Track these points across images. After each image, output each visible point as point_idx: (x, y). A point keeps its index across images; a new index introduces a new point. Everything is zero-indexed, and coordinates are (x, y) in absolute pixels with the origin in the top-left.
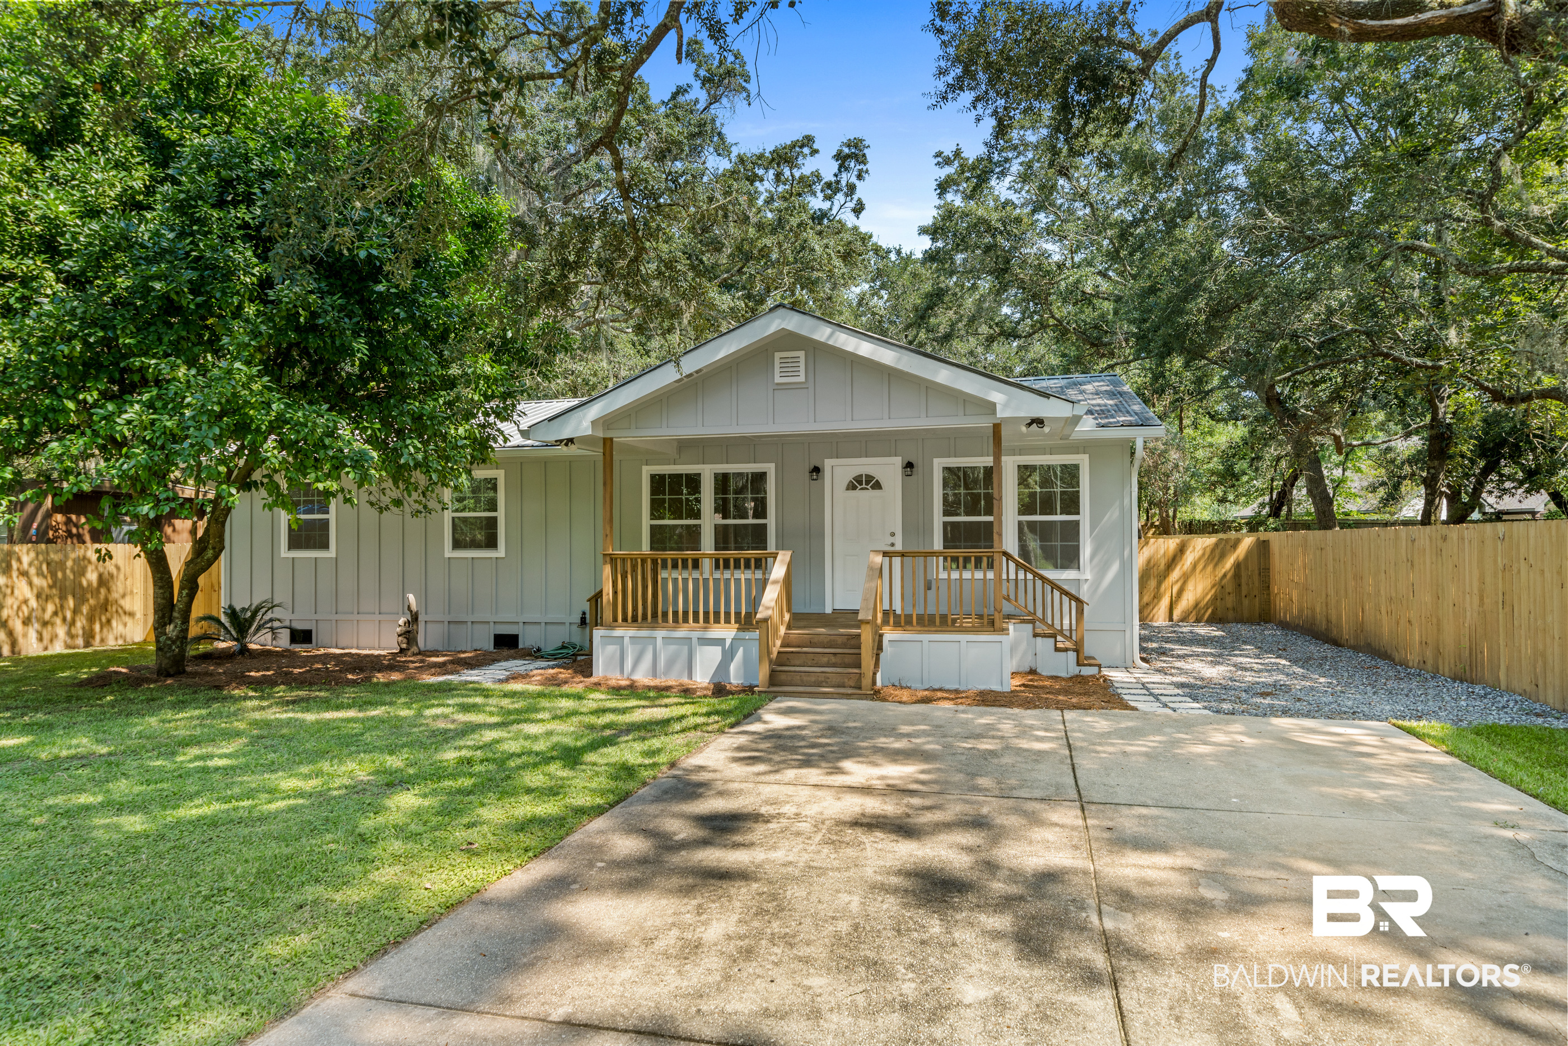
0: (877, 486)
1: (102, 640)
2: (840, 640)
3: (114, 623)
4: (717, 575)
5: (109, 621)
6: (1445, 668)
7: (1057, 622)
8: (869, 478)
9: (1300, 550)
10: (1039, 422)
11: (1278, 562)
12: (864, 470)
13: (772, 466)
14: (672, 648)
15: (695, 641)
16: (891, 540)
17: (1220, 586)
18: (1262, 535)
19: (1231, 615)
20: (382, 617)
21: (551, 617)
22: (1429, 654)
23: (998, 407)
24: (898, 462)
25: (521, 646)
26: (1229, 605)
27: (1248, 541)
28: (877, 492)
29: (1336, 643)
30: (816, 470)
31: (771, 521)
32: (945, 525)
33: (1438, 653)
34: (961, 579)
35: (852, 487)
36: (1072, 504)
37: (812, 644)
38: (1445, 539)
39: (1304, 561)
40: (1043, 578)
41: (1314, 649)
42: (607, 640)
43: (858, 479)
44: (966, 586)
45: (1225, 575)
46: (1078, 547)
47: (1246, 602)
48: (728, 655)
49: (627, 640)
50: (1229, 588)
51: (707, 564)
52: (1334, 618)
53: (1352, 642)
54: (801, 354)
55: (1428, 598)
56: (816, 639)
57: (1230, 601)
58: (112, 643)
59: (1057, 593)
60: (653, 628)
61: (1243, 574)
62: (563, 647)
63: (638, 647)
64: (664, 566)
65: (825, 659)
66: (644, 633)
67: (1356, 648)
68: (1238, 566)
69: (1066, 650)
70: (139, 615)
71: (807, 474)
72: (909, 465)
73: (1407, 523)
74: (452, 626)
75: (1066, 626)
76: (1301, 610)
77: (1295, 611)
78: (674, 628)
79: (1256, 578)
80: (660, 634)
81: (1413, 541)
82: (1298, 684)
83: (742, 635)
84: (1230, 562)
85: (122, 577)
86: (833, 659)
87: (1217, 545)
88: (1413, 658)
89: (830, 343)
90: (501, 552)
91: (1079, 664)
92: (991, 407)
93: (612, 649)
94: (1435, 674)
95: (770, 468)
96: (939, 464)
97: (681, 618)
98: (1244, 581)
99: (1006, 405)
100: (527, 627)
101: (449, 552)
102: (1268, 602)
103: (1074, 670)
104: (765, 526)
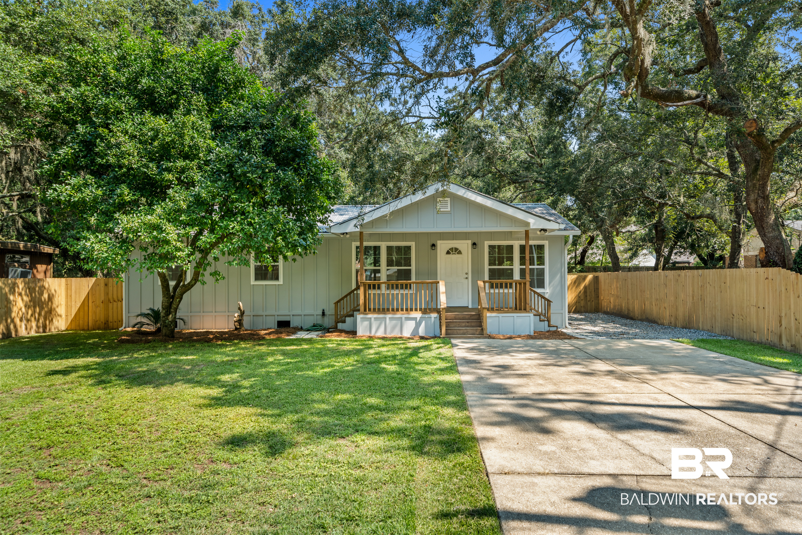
0: (460, 253)
1: (50, 330)
2: (467, 317)
3: (54, 320)
4: (388, 292)
5: (52, 320)
6: (679, 324)
7: (540, 310)
8: (456, 249)
9: (615, 280)
10: (545, 230)
11: (603, 286)
12: (454, 246)
13: (414, 243)
14: (394, 322)
15: (403, 319)
16: (466, 276)
17: (578, 296)
18: (597, 274)
19: (583, 309)
20: (216, 314)
21: (307, 312)
22: (673, 320)
23: (531, 224)
24: (470, 242)
25: (291, 326)
26: (582, 305)
27: (590, 276)
28: (459, 255)
29: (632, 319)
30: (433, 245)
31: (413, 268)
32: (490, 269)
33: (676, 318)
34: (499, 293)
35: (448, 253)
36: (541, 260)
37: (455, 319)
38: (679, 275)
39: (617, 285)
40: (535, 292)
41: (624, 321)
42: (363, 319)
43: (452, 249)
44: (501, 295)
45: (580, 292)
46: (544, 279)
47: (589, 303)
48: (418, 325)
49: (373, 319)
50: (582, 298)
51: (383, 286)
52: (631, 309)
53: (640, 318)
54: (449, 199)
55: (672, 299)
56: (457, 317)
57: (582, 303)
58: (54, 331)
59: (540, 298)
60: (385, 314)
61: (588, 291)
62: (314, 326)
63: (378, 322)
64: (369, 288)
65: (464, 324)
66: (381, 316)
67: (642, 320)
68: (585, 287)
69: (544, 321)
70: (64, 316)
71: (430, 247)
72: (474, 244)
73: (648, 269)
74: (255, 317)
75: (544, 312)
76: (615, 306)
77: (612, 306)
78: (395, 314)
79: (593, 293)
80: (388, 316)
81: (667, 276)
82: (631, 332)
83: (424, 316)
84: (582, 286)
85: (57, 296)
86: (467, 324)
87: (577, 278)
88: (666, 322)
89: (465, 196)
90: (281, 282)
91: (549, 326)
92: (528, 224)
93: (366, 323)
94: (675, 327)
95: (413, 244)
96: (487, 243)
97: (395, 310)
98: (588, 294)
99: (534, 224)
100: (294, 317)
101: (253, 282)
102: (598, 303)
103: (547, 329)
104: (410, 270)
